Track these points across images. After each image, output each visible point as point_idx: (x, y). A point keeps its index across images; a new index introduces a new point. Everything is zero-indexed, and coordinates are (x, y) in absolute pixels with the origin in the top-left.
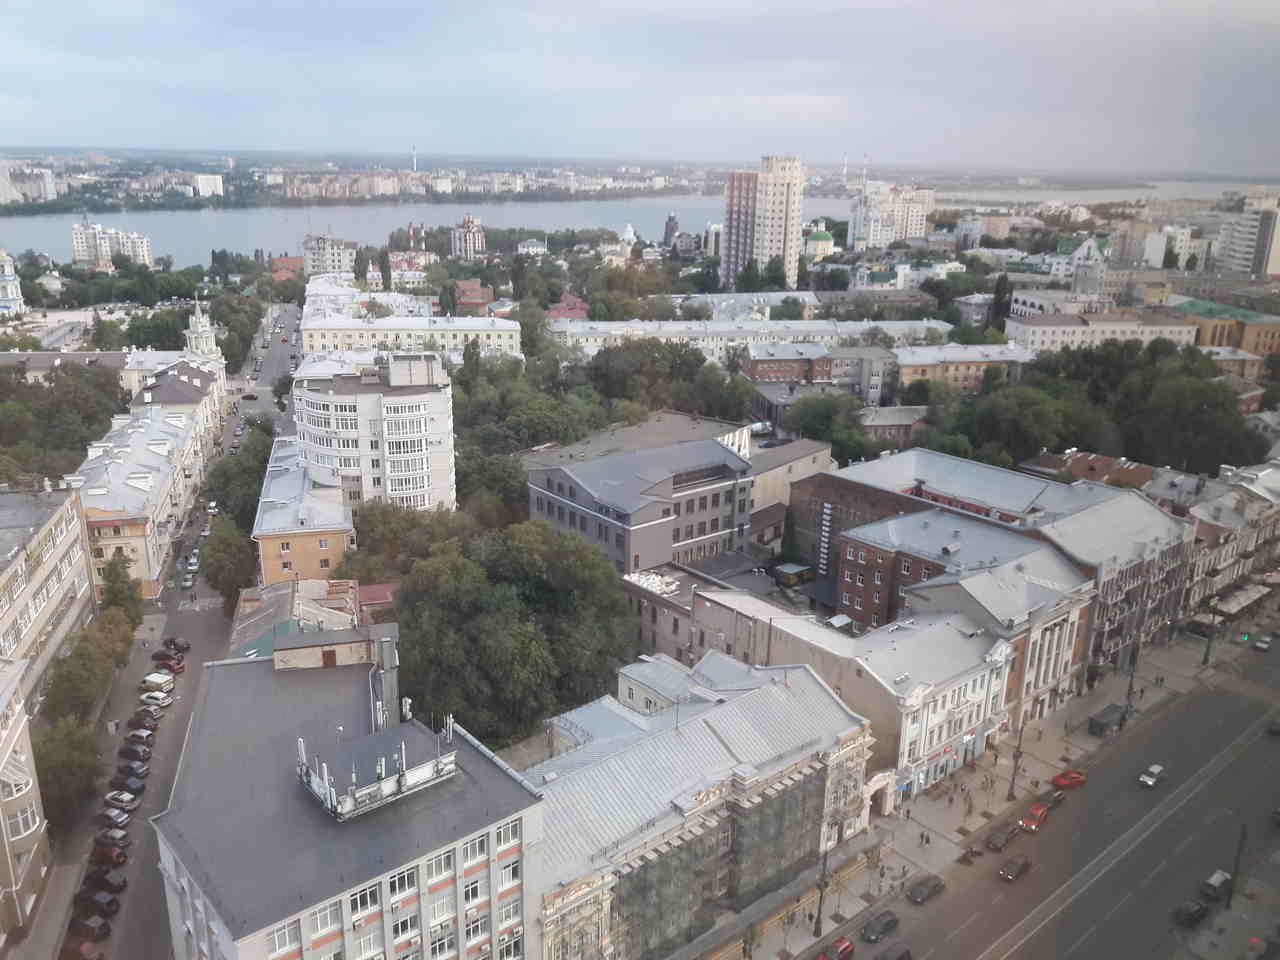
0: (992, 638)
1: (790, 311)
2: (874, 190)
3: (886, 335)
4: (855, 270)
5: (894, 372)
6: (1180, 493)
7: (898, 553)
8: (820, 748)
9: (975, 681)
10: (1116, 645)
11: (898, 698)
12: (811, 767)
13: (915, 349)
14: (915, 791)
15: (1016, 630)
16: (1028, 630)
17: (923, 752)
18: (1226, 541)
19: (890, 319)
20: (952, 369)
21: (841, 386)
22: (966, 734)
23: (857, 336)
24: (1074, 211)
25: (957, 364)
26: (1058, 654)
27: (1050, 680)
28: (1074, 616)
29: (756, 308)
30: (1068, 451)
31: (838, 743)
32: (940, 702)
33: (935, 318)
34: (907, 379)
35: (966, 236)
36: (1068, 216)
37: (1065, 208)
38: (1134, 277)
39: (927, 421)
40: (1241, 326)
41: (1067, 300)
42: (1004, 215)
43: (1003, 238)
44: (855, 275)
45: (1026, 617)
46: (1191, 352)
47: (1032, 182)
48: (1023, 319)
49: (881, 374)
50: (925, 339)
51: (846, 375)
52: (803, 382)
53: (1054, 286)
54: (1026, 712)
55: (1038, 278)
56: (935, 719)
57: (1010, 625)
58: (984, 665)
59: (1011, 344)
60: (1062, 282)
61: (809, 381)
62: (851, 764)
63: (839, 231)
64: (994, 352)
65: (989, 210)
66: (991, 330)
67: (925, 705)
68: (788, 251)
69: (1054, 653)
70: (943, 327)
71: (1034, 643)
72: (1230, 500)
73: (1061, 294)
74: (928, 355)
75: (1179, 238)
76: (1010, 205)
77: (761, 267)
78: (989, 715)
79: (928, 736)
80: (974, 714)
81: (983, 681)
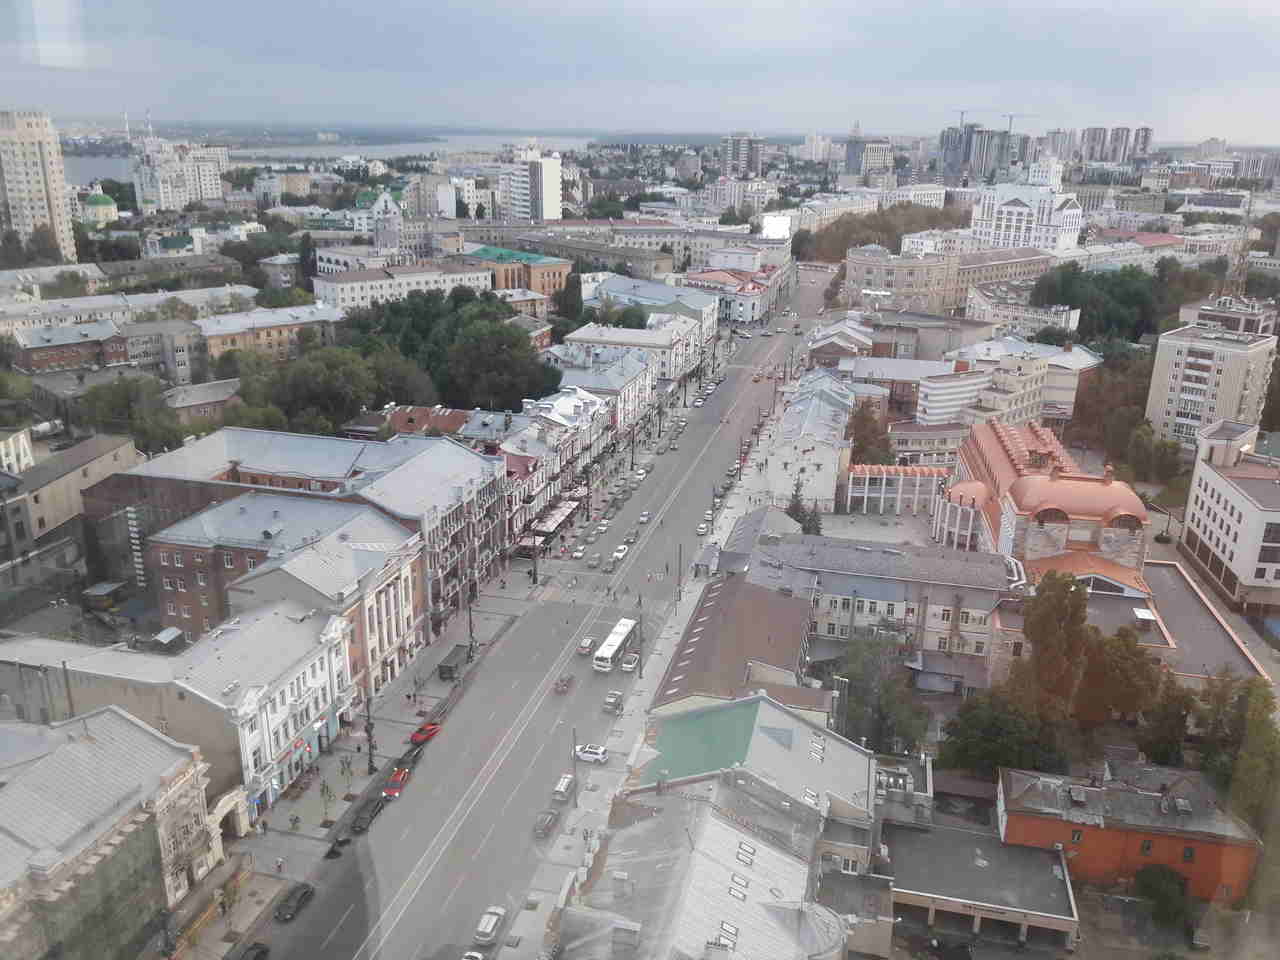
0: (324, 616)
1: (71, 286)
2: (156, 148)
3: (187, 306)
4: (143, 236)
6: (491, 431)
7: (219, 547)
8: (143, 797)
9: (313, 666)
10: (454, 587)
11: (229, 710)
12: (134, 822)
14: (271, 799)
15: (349, 601)
16: (361, 598)
17: (270, 755)
18: (535, 469)
19: (190, 288)
20: (263, 335)
21: (143, 367)
22: (316, 720)
23: (153, 309)
24: (371, 166)
25: (268, 330)
26: (397, 613)
27: (395, 638)
28: (406, 572)
30: (387, 406)
31: (164, 784)
32: (278, 700)
33: (237, 283)
34: (216, 351)
35: (265, 195)
36: (366, 170)
37: (363, 162)
38: (430, 229)
39: (242, 393)
40: (527, 267)
41: (369, 255)
42: (301, 171)
43: (304, 195)
44: (144, 242)
45: (356, 586)
46: (488, 296)
47: (330, 137)
48: (331, 277)
49: (186, 349)
50: (231, 305)
51: (146, 354)
52: (95, 367)
53: (357, 241)
54: (376, 679)
55: (342, 233)
56: (277, 718)
57: (341, 598)
58: (320, 647)
59: (320, 304)
60: (366, 237)
61: (103, 367)
62: (184, 801)
64: (304, 314)
65: (285, 166)
66: (299, 291)
67: (262, 708)
68: (57, 220)
69: (393, 612)
70: (248, 291)
71: (370, 609)
72: (533, 431)
73: (364, 249)
74: (235, 323)
75: (466, 188)
76: (308, 161)
77: (23, 239)
78: (336, 695)
79: (273, 737)
80: (320, 700)
81: (322, 663)
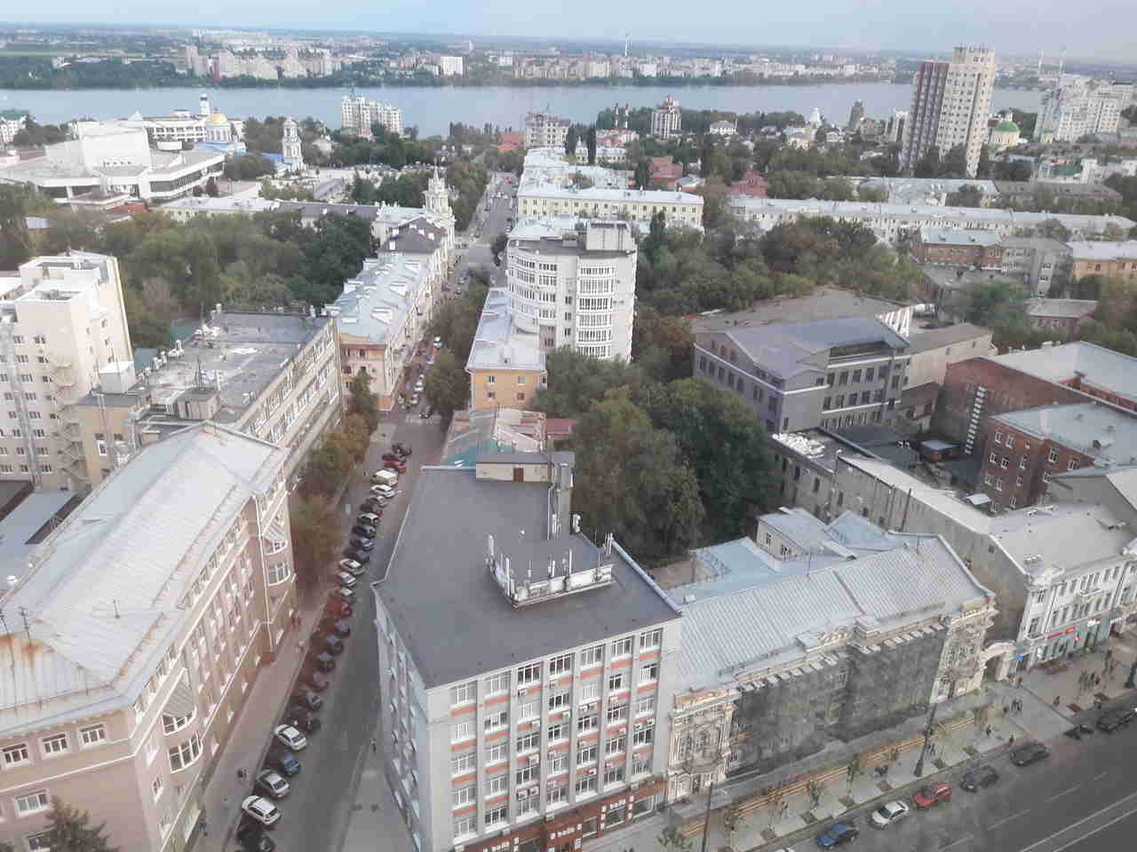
0: (1131, 533)
1: (967, 198)
2: (1067, 83)
3: (1063, 228)
4: (1038, 161)
5: (1067, 266)
7: (1048, 441)
8: (943, 612)
9: (1108, 571)
11: (1027, 577)
12: (932, 628)
13: (1091, 243)
14: (1031, 663)
17: (1045, 627)
19: (1069, 213)
20: (1129, 266)
21: (1011, 274)
22: (1093, 619)
23: (1033, 227)
25: (1134, 262)
29: (933, 193)
31: (961, 609)
32: (1069, 586)
33: (1116, 215)
34: (1079, 273)
39: (1095, 316)
44: (1038, 167)
49: (1053, 265)
50: (1104, 234)
51: (1017, 264)
52: (973, 268)
56: (1062, 601)
58: (1121, 557)
61: (978, 268)
62: (970, 630)
63: (1026, 123)
67: (1054, 587)
68: (972, 141)
70: (1125, 223)
74: (1105, 251)
77: (942, 154)
78: (1118, 604)
79: (1052, 615)
80: (1103, 602)
81: (1116, 573)
